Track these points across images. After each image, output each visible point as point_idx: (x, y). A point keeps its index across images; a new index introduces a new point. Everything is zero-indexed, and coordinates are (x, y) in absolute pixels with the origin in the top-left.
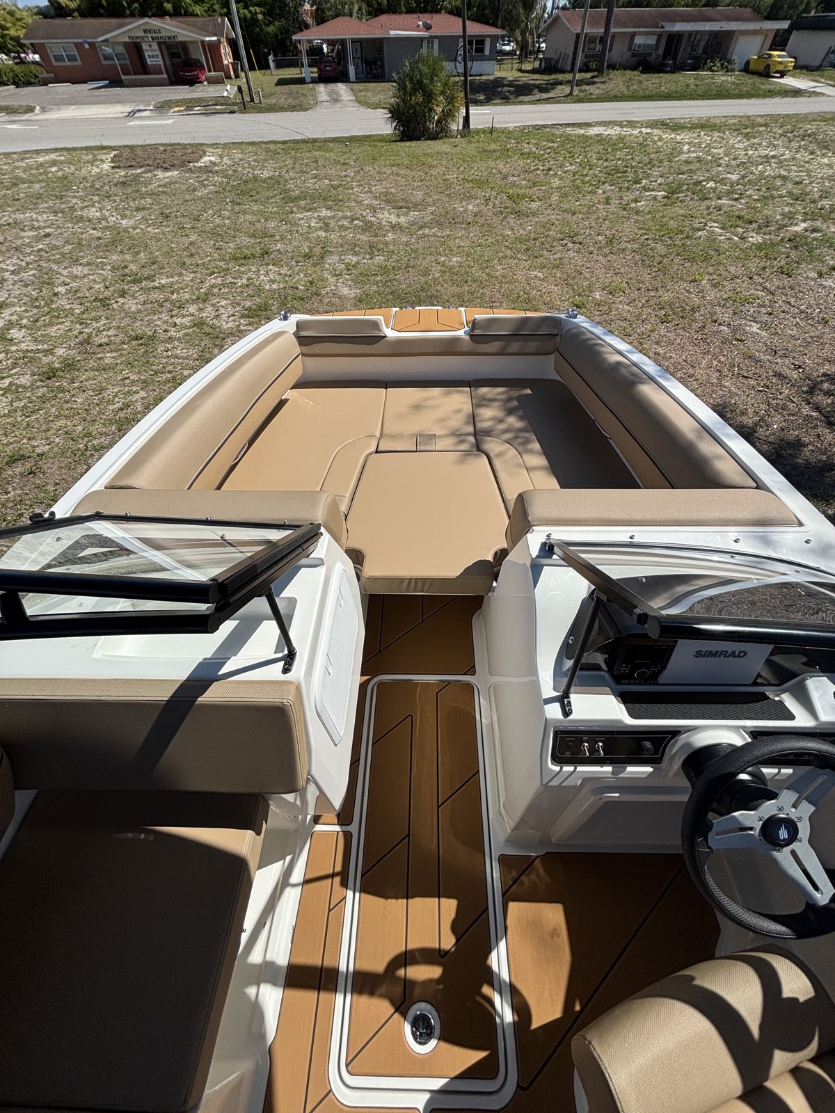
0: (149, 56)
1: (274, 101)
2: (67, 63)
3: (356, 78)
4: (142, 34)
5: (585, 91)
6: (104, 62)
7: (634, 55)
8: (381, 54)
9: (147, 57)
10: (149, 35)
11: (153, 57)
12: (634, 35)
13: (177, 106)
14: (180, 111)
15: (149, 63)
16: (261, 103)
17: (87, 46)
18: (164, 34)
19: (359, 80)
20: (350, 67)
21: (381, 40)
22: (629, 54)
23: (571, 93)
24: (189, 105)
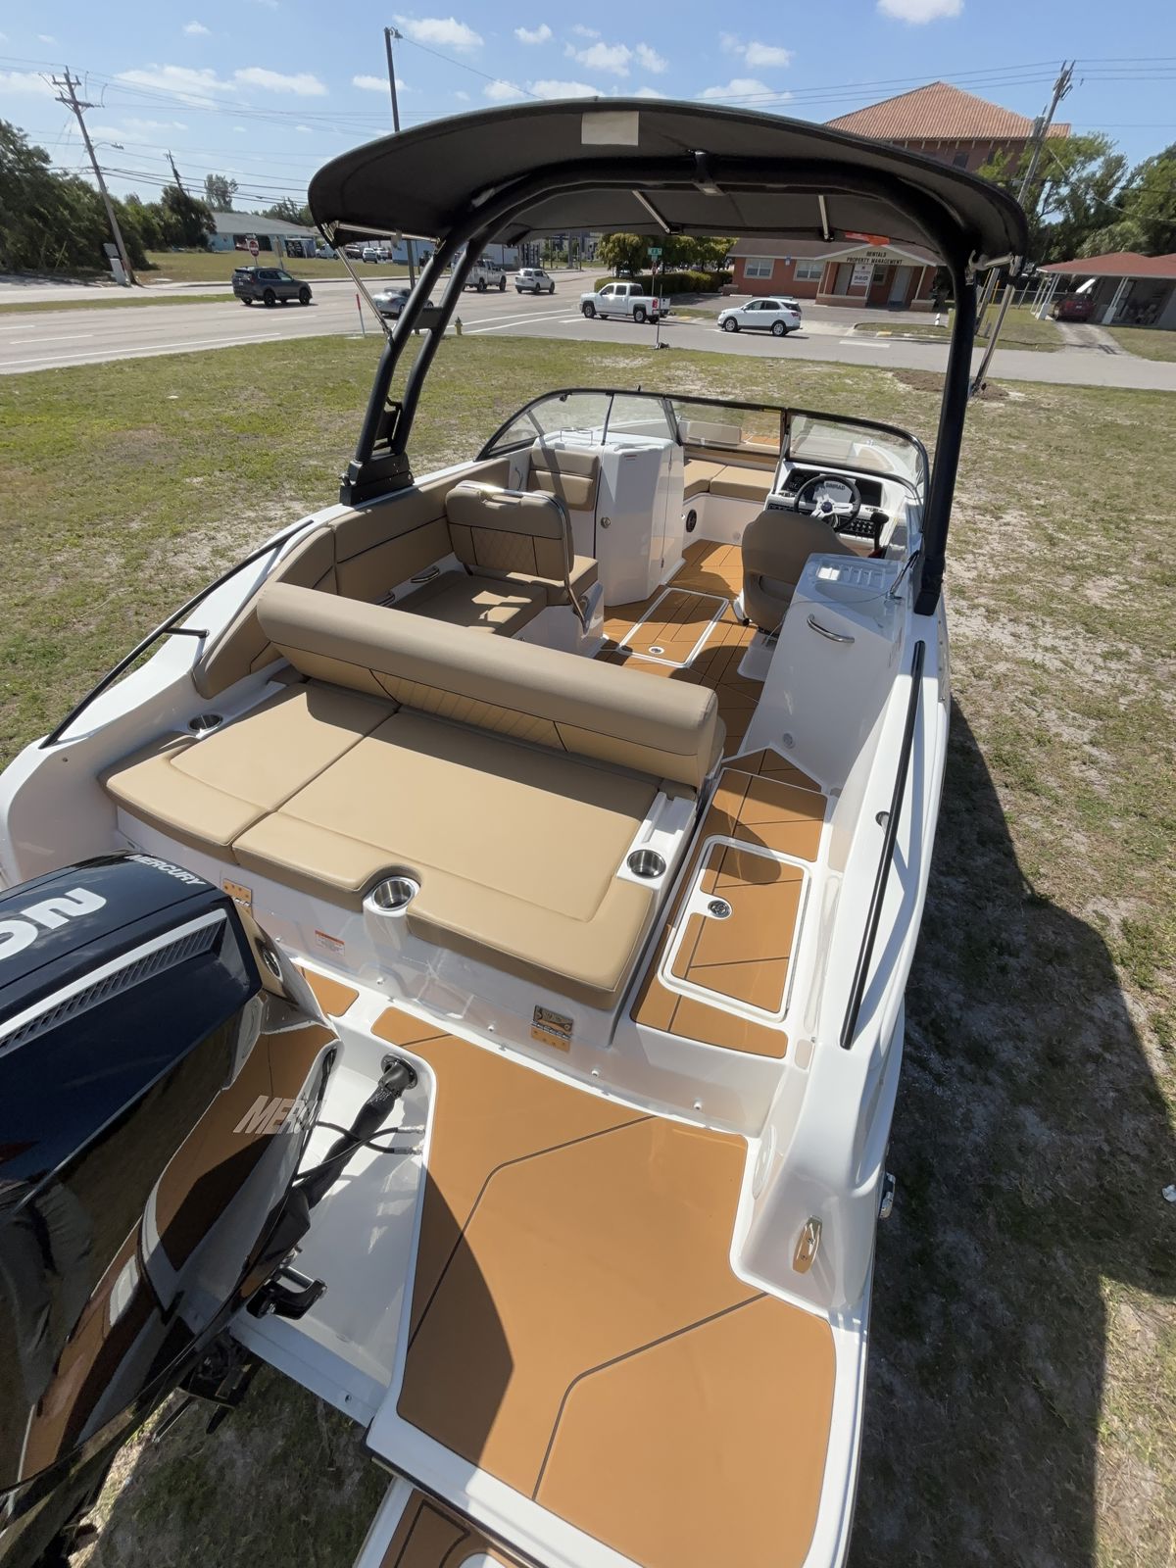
0: (856, 278)
2: (758, 277)
3: (1112, 322)
4: (864, 256)
6: (795, 279)
8: (1160, 297)
9: (853, 277)
10: (871, 258)
11: (861, 278)
13: (883, 330)
14: (887, 336)
15: (852, 284)
17: (788, 263)
18: (887, 257)
19: (1114, 323)
24: (897, 331)
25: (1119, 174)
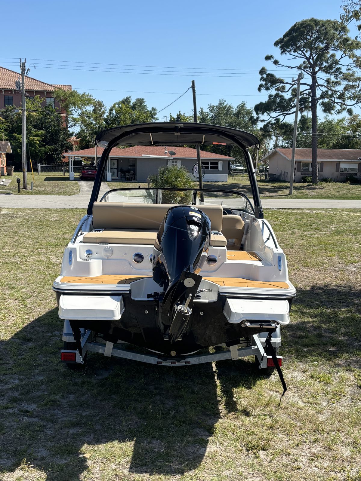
1: (43, 189)
3: (112, 180)
5: (303, 193)
7: (341, 174)
8: (134, 167)
12: (339, 163)
16: (31, 189)
20: (108, 173)
21: (135, 159)
22: (338, 173)
23: (290, 194)
25: (103, 110)
